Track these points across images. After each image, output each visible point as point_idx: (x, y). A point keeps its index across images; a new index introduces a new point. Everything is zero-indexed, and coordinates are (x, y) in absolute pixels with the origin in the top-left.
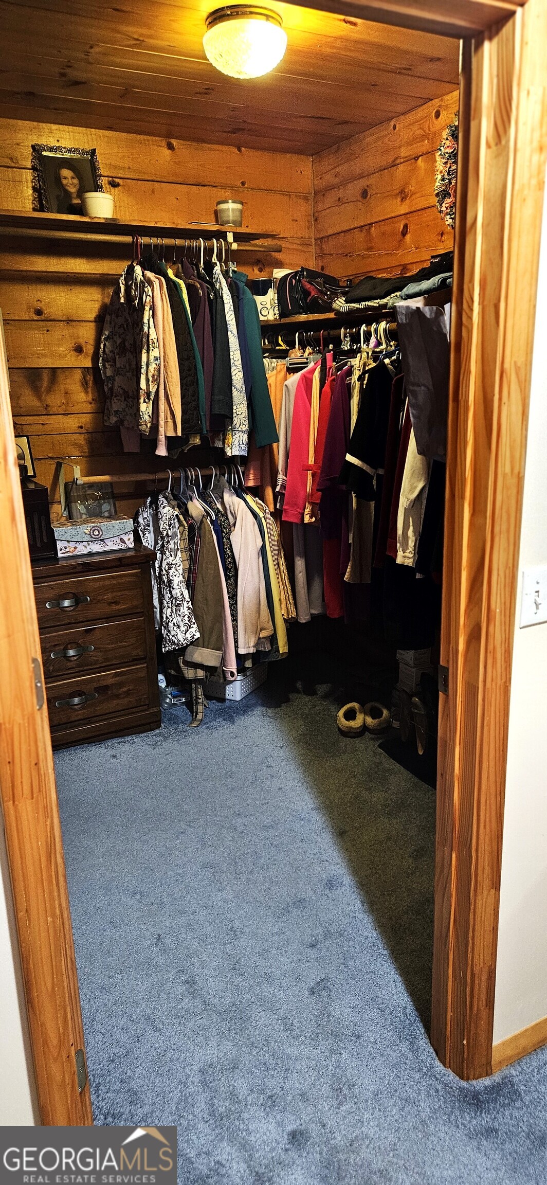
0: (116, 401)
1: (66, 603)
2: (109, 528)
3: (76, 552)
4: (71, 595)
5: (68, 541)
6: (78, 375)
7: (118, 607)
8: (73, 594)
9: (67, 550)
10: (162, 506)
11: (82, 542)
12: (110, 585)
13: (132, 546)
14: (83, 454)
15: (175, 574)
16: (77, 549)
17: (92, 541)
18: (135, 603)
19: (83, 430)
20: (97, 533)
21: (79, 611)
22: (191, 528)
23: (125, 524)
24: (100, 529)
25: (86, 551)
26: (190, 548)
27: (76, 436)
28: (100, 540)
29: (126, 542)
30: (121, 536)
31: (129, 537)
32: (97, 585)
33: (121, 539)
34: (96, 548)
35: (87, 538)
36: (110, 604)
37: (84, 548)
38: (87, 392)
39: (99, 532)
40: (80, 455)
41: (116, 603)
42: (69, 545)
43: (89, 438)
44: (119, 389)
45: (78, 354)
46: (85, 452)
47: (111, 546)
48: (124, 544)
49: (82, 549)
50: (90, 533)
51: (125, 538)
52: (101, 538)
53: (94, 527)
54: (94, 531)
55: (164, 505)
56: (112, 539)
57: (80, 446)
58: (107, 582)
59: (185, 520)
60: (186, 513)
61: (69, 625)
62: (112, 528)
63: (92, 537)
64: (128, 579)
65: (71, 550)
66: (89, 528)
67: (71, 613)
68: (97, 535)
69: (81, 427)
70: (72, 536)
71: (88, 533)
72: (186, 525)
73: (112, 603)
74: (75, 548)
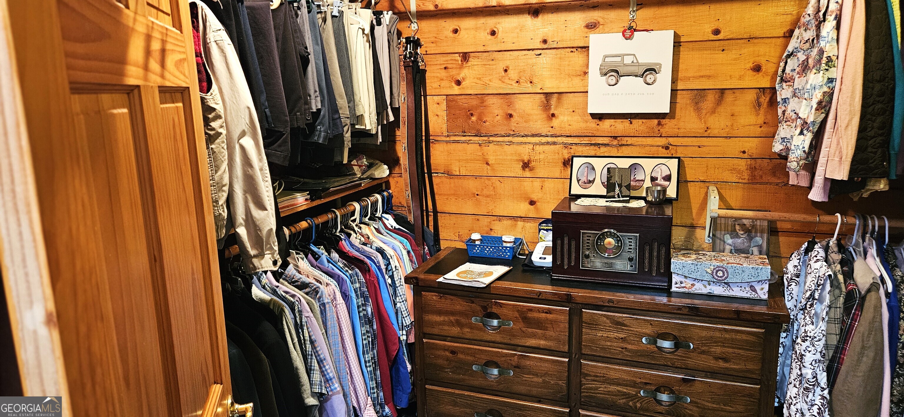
0: (785, 126)
1: (666, 344)
2: (737, 271)
3: (693, 289)
4: (671, 337)
5: (686, 277)
6: (751, 96)
7: (727, 365)
8: (675, 336)
9: (683, 285)
10: (815, 259)
11: (702, 280)
12: (719, 337)
13: (766, 297)
14: (740, 181)
15: (809, 349)
16: (695, 287)
17: (714, 282)
18: (750, 366)
19: (746, 156)
20: (721, 275)
21: (679, 356)
22: (850, 296)
23: (759, 271)
24: (726, 270)
25: (705, 291)
26: (843, 320)
27: (736, 161)
28: (724, 283)
29: (758, 291)
30: (753, 284)
31: (763, 286)
32: (704, 333)
33: (751, 287)
34: (718, 290)
35: (708, 278)
36: (717, 358)
37: (703, 287)
38: (758, 114)
39: (723, 273)
40: (737, 181)
41: (725, 360)
42: (686, 280)
43: (751, 165)
44: (792, 114)
45: (755, 73)
46: (744, 179)
47: (736, 292)
48: (754, 293)
49: (700, 288)
50: (713, 272)
51: (758, 288)
52: (726, 281)
53: (718, 267)
54: (717, 271)
55: (818, 258)
56: (740, 285)
57: (739, 172)
58: (718, 334)
59: (845, 283)
60: (849, 275)
61: (665, 367)
62: (740, 272)
63: (713, 277)
64: (744, 337)
65: (688, 286)
66: (712, 268)
67: (669, 356)
68: (721, 277)
69: (744, 152)
70: (690, 272)
71: (710, 272)
72: (844, 289)
73: (720, 359)
74: (693, 285)
